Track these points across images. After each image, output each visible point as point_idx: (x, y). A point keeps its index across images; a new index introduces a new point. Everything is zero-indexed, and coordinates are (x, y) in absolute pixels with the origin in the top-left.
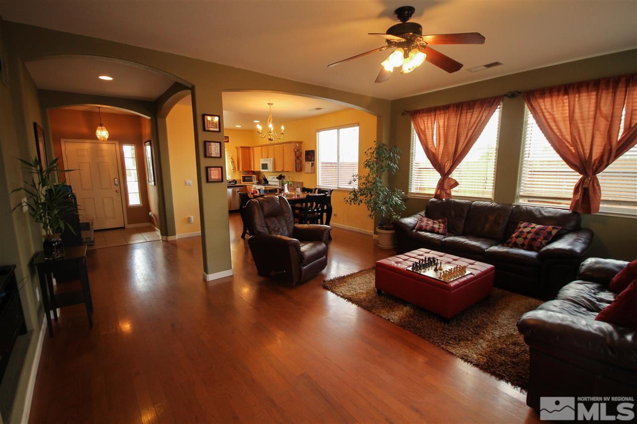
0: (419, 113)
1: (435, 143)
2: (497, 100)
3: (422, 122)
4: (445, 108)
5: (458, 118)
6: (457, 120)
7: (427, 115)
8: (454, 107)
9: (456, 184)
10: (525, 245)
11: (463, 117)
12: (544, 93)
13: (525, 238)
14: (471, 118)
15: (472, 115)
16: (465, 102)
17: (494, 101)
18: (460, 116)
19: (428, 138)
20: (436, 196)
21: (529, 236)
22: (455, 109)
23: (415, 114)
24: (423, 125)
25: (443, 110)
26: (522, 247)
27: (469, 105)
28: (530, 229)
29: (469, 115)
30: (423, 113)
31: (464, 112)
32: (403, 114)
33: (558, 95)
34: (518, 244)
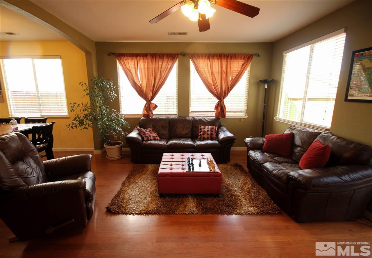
0: (124, 56)
1: (139, 79)
2: (176, 56)
3: (127, 63)
4: (144, 56)
5: (154, 64)
6: (153, 65)
7: (130, 58)
8: (150, 56)
9: (156, 107)
10: (209, 138)
11: (157, 63)
12: (199, 57)
13: (208, 134)
14: (162, 65)
15: (162, 63)
16: (158, 54)
17: (175, 57)
18: (155, 62)
19: (133, 75)
20: (144, 115)
21: (209, 133)
22: (151, 57)
23: (121, 56)
24: (128, 65)
25: (143, 56)
26: (208, 139)
27: (160, 56)
28: (207, 129)
29: (160, 63)
30: (127, 56)
31: (157, 60)
32: (109, 55)
33: (205, 59)
34: (205, 138)
